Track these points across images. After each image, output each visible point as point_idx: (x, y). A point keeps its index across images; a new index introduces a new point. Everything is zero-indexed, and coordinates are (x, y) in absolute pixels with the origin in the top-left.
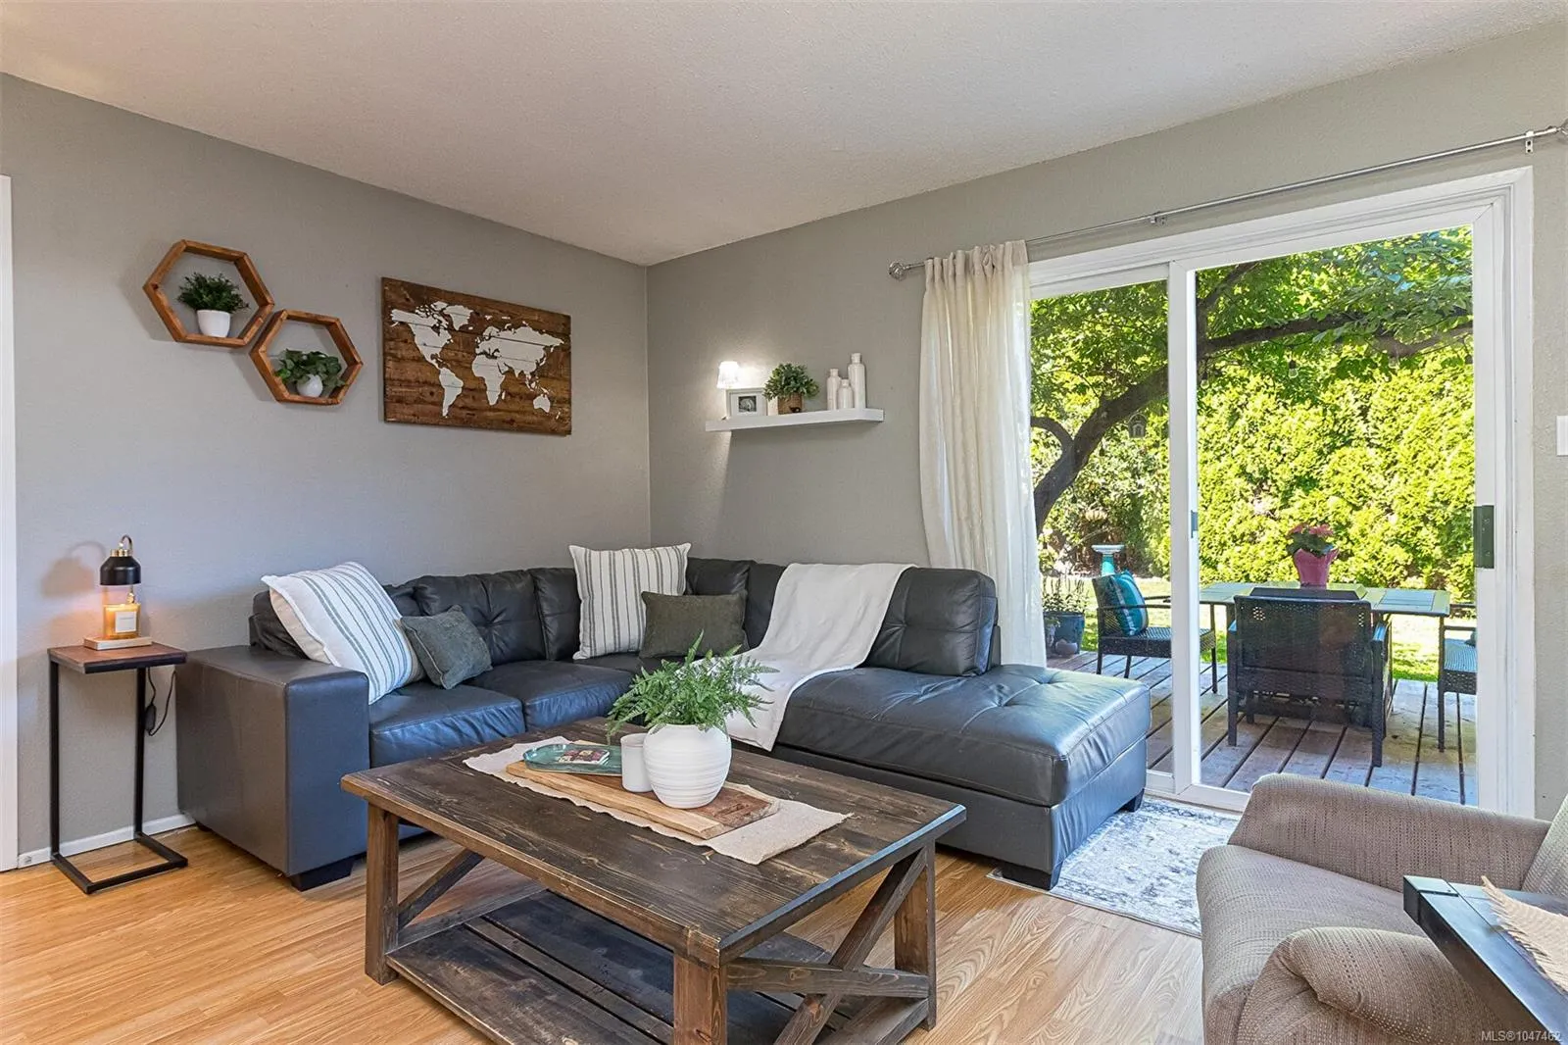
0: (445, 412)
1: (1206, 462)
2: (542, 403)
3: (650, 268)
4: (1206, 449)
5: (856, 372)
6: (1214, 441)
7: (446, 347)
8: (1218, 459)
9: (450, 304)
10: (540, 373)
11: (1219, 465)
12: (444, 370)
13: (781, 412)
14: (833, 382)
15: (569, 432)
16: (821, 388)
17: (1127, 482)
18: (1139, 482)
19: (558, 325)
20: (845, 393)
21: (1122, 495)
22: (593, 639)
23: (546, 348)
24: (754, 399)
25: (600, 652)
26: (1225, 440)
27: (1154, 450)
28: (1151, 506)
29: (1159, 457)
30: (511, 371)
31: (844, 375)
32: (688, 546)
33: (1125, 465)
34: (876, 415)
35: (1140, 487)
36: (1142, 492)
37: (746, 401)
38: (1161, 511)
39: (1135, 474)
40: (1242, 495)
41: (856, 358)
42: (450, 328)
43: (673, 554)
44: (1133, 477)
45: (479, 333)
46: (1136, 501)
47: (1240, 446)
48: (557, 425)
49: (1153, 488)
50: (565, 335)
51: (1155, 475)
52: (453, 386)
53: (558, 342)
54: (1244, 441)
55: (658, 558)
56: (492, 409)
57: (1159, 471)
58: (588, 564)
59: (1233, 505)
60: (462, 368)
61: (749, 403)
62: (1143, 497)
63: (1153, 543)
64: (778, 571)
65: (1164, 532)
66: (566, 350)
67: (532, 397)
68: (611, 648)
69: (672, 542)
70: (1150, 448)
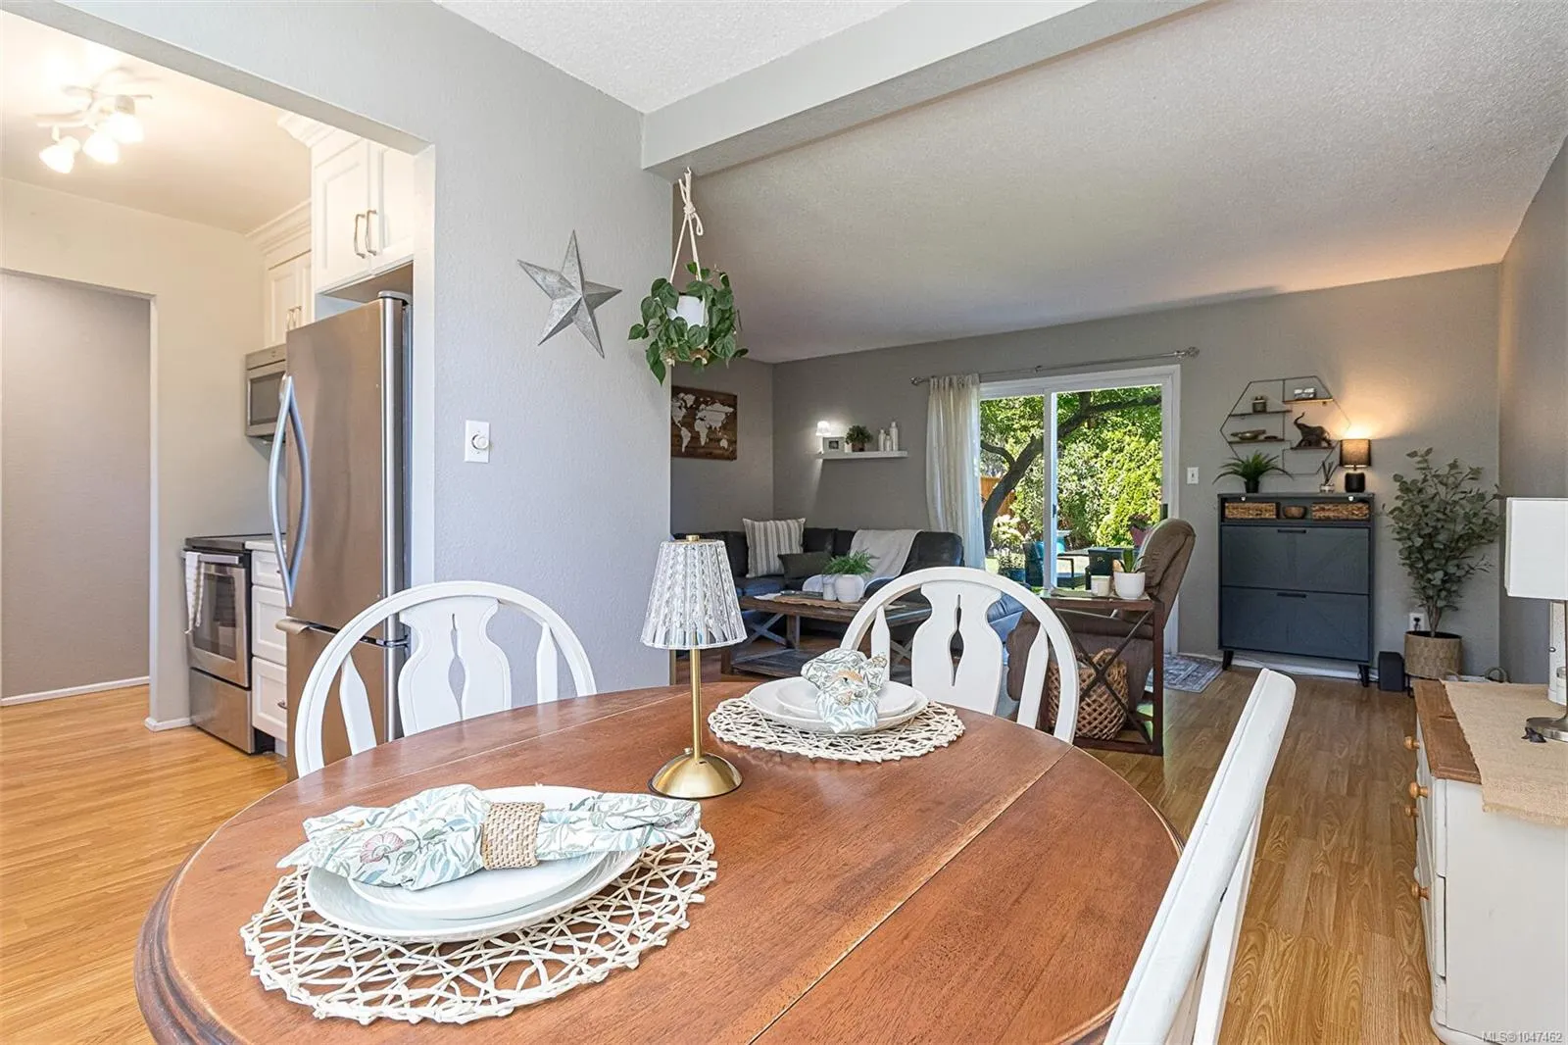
0: (683, 450)
1: (1130, 470)
2: (724, 443)
3: (775, 365)
4: (1130, 461)
5: (894, 432)
6: (1135, 454)
7: (684, 417)
8: (1138, 467)
9: (686, 394)
10: (724, 427)
11: (1139, 472)
12: (683, 428)
13: (854, 451)
14: (882, 437)
15: (735, 458)
16: (875, 438)
17: (1074, 484)
18: (1083, 483)
19: (731, 401)
20: (888, 443)
21: (1072, 493)
22: (756, 568)
23: (726, 414)
24: (837, 442)
25: (760, 574)
26: (1142, 454)
27: (1095, 460)
28: (1092, 502)
29: (1098, 465)
30: (711, 427)
31: (887, 433)
32: (804, 520)
33: (1073, 471)
34: (904, 454)
35: (1084, 487)
36: (1085, 491)
37: (833, 444)
38: (1098, 505)
39: (1081, 477)
40: (1154, 495)
41: (894, 424)
42: (686, 407)
43: (796, 524)
44: (1079, 480)
45: (697, 408)
46: (1083, 498)
47: (1152, 459)
48: (731, 456)
49: (1092, 488)
50: (734, 406)
51: (1095, 479)
52: (686, 436)
53: (731, 410)
54: (1155, 455)
55: (788, 525)
56: (703, 447)
57: (1098, 476)
58: (753, 528)
59: (1148, 502)
60: (690, 426)
61: (835, 445)
62: (1086, 495)
63: (1093, 529)
64: (853, 533)
65: (1101, 520)
66: (734, 414)
67: (719, 440)
68: (765, 573)
69: (796, 518)
70: (1092, 458)
